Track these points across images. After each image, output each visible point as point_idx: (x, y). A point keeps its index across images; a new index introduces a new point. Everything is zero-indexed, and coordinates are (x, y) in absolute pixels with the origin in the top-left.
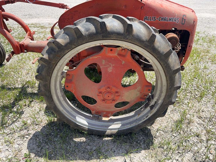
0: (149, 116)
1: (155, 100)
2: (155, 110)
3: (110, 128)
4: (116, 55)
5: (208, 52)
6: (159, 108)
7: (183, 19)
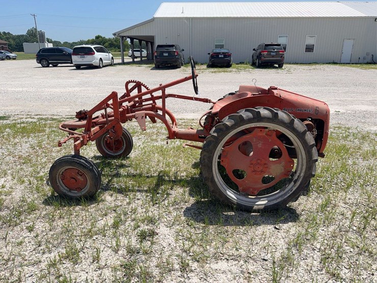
0: (294, 190)
1: (298, 174)
2: (298, 183)
3: (257, 203)
4: (264, 134)
5: (359, 148)
6: (302, 181)
7: (317, 110)
